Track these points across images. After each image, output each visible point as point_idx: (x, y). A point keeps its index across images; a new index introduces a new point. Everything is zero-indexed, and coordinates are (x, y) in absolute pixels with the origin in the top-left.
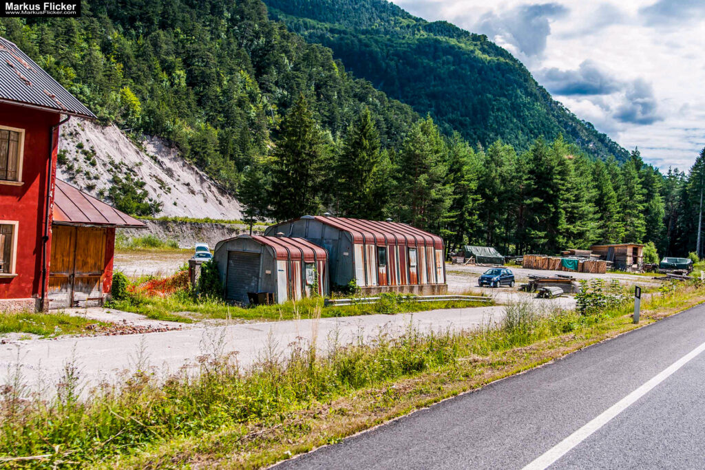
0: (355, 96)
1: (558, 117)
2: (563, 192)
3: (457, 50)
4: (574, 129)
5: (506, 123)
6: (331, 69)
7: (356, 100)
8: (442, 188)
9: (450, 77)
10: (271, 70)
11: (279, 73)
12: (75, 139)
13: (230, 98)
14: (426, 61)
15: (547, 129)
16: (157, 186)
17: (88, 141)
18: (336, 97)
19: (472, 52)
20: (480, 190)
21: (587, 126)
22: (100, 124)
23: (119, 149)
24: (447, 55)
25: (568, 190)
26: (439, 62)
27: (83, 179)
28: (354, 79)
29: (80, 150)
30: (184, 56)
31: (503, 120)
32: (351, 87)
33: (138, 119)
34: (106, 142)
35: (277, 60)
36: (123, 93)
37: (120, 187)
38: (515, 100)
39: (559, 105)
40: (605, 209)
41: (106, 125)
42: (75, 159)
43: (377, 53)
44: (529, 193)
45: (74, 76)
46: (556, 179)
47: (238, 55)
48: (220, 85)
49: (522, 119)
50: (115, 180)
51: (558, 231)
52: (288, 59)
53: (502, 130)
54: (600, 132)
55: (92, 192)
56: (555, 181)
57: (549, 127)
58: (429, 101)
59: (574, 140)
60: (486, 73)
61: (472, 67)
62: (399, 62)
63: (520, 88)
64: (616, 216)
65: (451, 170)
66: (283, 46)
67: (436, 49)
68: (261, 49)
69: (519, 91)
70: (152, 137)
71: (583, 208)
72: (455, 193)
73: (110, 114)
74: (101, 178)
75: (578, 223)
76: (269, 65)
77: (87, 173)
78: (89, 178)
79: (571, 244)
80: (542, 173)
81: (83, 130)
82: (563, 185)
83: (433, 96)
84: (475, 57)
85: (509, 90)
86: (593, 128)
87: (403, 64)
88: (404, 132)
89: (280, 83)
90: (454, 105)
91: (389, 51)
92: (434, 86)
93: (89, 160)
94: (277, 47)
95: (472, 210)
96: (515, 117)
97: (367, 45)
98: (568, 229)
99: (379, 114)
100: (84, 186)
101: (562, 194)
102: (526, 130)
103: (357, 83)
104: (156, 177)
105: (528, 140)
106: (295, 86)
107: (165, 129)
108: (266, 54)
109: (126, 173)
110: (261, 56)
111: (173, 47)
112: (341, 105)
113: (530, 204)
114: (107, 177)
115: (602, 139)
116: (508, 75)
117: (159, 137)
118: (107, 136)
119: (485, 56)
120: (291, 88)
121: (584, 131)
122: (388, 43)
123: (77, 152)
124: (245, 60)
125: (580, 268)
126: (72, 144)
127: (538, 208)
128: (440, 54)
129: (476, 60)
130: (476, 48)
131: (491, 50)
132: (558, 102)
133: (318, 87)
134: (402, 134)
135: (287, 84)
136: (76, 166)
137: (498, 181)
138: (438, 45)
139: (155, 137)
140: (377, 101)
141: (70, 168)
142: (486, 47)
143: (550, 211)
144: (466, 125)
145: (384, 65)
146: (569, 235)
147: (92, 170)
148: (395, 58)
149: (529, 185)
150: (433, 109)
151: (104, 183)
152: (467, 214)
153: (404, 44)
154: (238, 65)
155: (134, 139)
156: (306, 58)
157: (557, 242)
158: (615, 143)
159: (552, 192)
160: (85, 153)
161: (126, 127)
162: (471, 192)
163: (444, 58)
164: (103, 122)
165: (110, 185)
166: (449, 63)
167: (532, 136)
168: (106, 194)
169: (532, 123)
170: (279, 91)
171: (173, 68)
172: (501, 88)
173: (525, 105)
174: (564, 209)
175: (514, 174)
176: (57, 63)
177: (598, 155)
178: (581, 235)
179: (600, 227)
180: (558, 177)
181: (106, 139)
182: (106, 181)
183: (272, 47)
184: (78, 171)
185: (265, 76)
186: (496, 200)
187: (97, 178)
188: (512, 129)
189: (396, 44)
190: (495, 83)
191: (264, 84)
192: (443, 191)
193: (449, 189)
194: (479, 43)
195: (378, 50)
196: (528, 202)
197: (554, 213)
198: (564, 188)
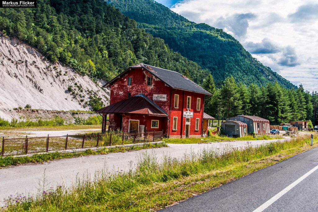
0: (174, 59)
1: (255, 65)
2: (280, 103)
3: (210, 36)
4: (262, 70)
5: (233, 68)
6: (163, 48)
7: (175, 61)
8: (238, 102)
9: (208, 48)
10: (140, 49)
11: (143, 50)
12: (73, 81)
13: (125, 62)
14: (197, 41)
15: (251, 70)
16: (105, 99)
17: (78, 82)
18: (166, 60)
19: (217, 37)
20: (250, 102)
21: (268, 69)
22: (82, 75)
23: (89, 85)
24: (206, 38)
25: (281, 102)
26: (203, 42)
27: (79, 97)
28: (173, 52)
29: (76, 86)
30: (106, 45)
31: (231, 67)
32: (173, 56)
33: (95, 72)
34: (85, 82)
35: (142, 45)
36: (88, 62)
37: (93, 100)
38: (237, 58)
39: (255, 59)
40: (292, 108)
41: (84, 75)
42: (75, 89)
43: (175, 38)
44: (267, 103)
45: (71, 56)
46: (277, 98)
47: (127, 44)
48: (122, 57)
49: (240, 66)
50: (90, 98)
51: (278, 116)
52: (146, 44)
53: (231, 71)
54: (274, 71)
55: (83, 102)
56: (276, 98)
57: (251, 69)
58: (199, 59)
59: (263, 75)
60: (223, 46)
61: (217, 44)
62: (185, 42)
63: (238, 52)
64: (297, 111)
65: (241, 96)
66: (144, 39)
67: (201, 36)
68: (135, 40)
69: (238, 54)
70: (100, 79)
71: (286, 108)
72: (243, 103)
73: (86, 71)
74: (85, 97)
75: (285, 114)
76: (139, 47)
77: (80, 95)
78: (81, 97)
79: (282, 121)
80: (272, 96)
81: (76, 77)
82: (279, 100)
83: (201, 57)
84: (218, 39)
85: (234, 53)
86: (270, 69)
87: (187, 43)
88: (195, 74)
89: (144, 55)
90: (210, 60)
91: (180, 37)
92: (201, 52)
93: (80, 90)
94: (142, 39)
95: (248, 109)
96: (237, 65)
97: (171, 35)
98: (281, 116)
99: (184, 67)
100: (79, 100)
101: (279, 103)
102: (242, 71)
103: (174, 54)
104: (105, 96)
105: (243, 75)
106: (150, 56)
107: (106, 77)
108: (137, 43)
109: (94, 95)
110: (135, 44)
111: (102, 41)
112: (168, 63)
113: (268, 107)
114: (87, 96)
115: (274, 74)
116: (233, 47)
117: (103, 80)
118: (85, 80)
119: (222, 39)
120: (149, 57)
121: (267, 71)
122: (180, 33)
123: (75, 86)
124: (130, 45)
125: (288, 129)
126: (73, 83)
127: (271, 109)
128: (203, 38)
129: (219, 40)
130: (218, 35)
131: (225, 36)
132: (255, 58)
133: (159, 56)
134: (194, 75)
135: (147, 55)
136: (76, 92)
137: (256, 99)
138: (202, 34)
139: (102, 80)
140: (183, 61)
141: (73, 93)
142: (222, 34)
143: (275, 109)
144: (216, 69)
145: (179, 43)
146: (282, 118)
147: (81, 93)
148: (184, 40)
149: (267, 100)
150: (201, 62)
151: (87, 99)
152: (246, 111)
153: (187, 34)
154: (127, 47)
155: (94, 80)
156: (154, 43)
157: (278, 121)
158: (280, 76)
159: (276, 103)
160: (78, 87)
161: (91, 76)
162: (247, 103)
163: (205, 40)
164: (83, 74)
165: (89, 100)
166: (207, 42)
167: (245, 73)
168: (88, 103)
169: (244, 68)
170: (143, 58)
171: (103, 50)
172: (230, 53)
173: (241, 60)
174: (280, 108)
175: (261, 96)
176: (64, 51)
177: (273, 81)
178: (285, 118)
179: (292, 115)
180: (278, 97)
181: (85, 81)
182: (87, 98)
183: (140, 39)
184: (77, 94)
185: (138, 52)
186: (256, 106)
187: (84, 97)
188: (235, 71)
189: (184, 34)
190: (228, 50)
191: (138, 55)
192: (239, 103)
193: (241, 102)
194: (219, 33)
195: (176, 37)
196: (268, 106)
197: (277, 110)
198: (280, 101)
